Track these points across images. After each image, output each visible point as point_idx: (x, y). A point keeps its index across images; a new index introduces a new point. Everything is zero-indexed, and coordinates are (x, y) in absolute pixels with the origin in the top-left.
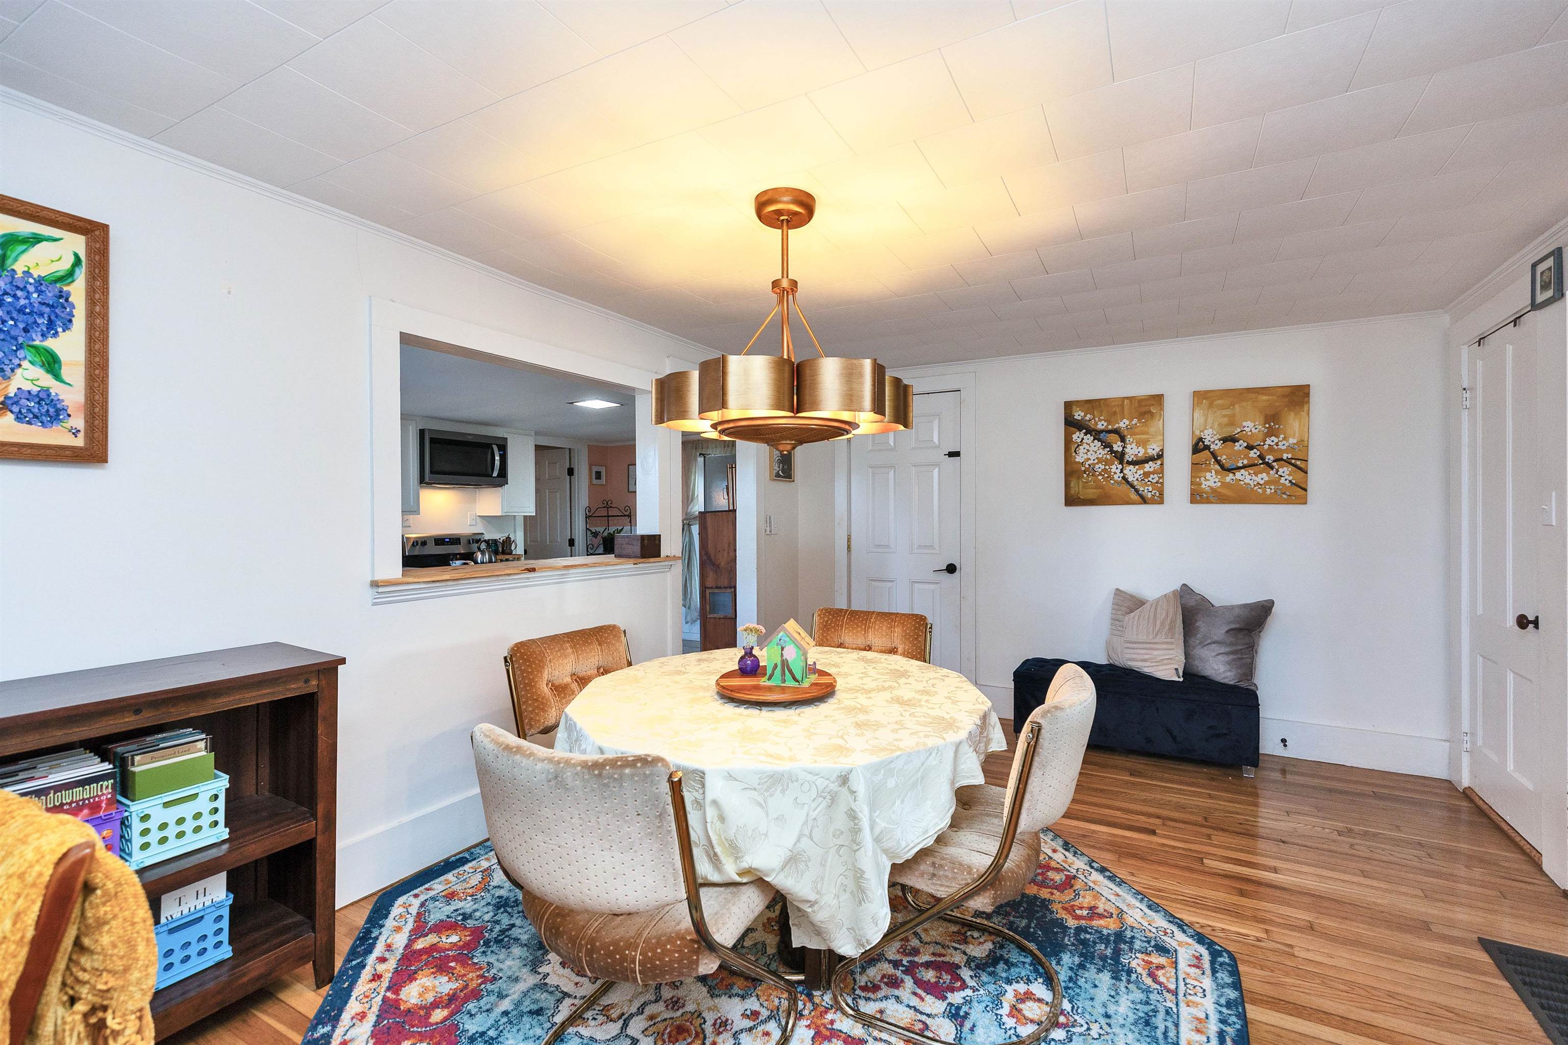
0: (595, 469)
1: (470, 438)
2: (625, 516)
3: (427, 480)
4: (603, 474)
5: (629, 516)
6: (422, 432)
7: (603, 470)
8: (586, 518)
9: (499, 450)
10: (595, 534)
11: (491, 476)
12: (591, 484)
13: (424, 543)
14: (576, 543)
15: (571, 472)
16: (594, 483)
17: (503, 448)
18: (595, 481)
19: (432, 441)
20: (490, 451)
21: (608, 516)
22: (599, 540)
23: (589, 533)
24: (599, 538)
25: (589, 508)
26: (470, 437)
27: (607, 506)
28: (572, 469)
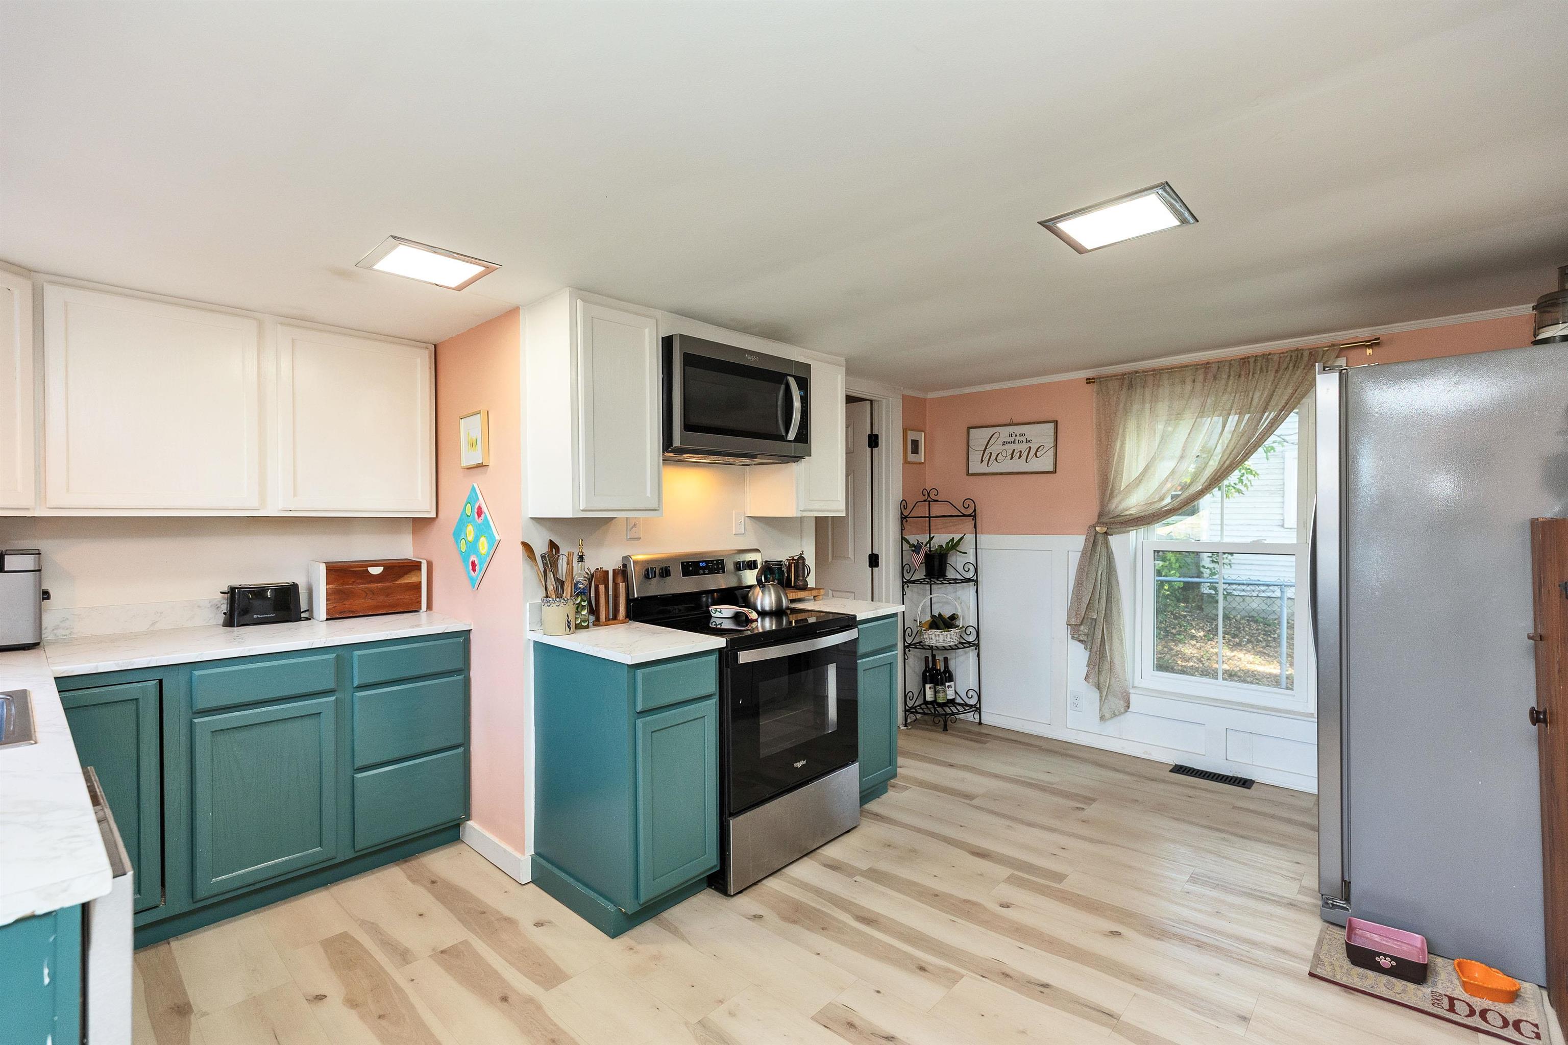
0: (912, 435)
1: (751, 361)
2: (964, 515)
3: (677, 443)
4: (922, 447)
5: (974, 516)
6: (667, 343)
7: (921, 440)
8: (902, 519)
9: (800, 388)
10: (914, 548)
11: (783, 439)
12: (904, 462)
13: (665, 573)
14: (882, 561)
15: (873, 441)
16: (910, 460)
17: (804, 384)
18: (912, 457)
19: (689, 360)
20: (783, 387)
21: (929, 517)
22: (919, 559)
23: (906, 546)
24: (921, 553)
25: (904, 505)
26: (752, 358)
27: (929, 499)
28: (876, 436)
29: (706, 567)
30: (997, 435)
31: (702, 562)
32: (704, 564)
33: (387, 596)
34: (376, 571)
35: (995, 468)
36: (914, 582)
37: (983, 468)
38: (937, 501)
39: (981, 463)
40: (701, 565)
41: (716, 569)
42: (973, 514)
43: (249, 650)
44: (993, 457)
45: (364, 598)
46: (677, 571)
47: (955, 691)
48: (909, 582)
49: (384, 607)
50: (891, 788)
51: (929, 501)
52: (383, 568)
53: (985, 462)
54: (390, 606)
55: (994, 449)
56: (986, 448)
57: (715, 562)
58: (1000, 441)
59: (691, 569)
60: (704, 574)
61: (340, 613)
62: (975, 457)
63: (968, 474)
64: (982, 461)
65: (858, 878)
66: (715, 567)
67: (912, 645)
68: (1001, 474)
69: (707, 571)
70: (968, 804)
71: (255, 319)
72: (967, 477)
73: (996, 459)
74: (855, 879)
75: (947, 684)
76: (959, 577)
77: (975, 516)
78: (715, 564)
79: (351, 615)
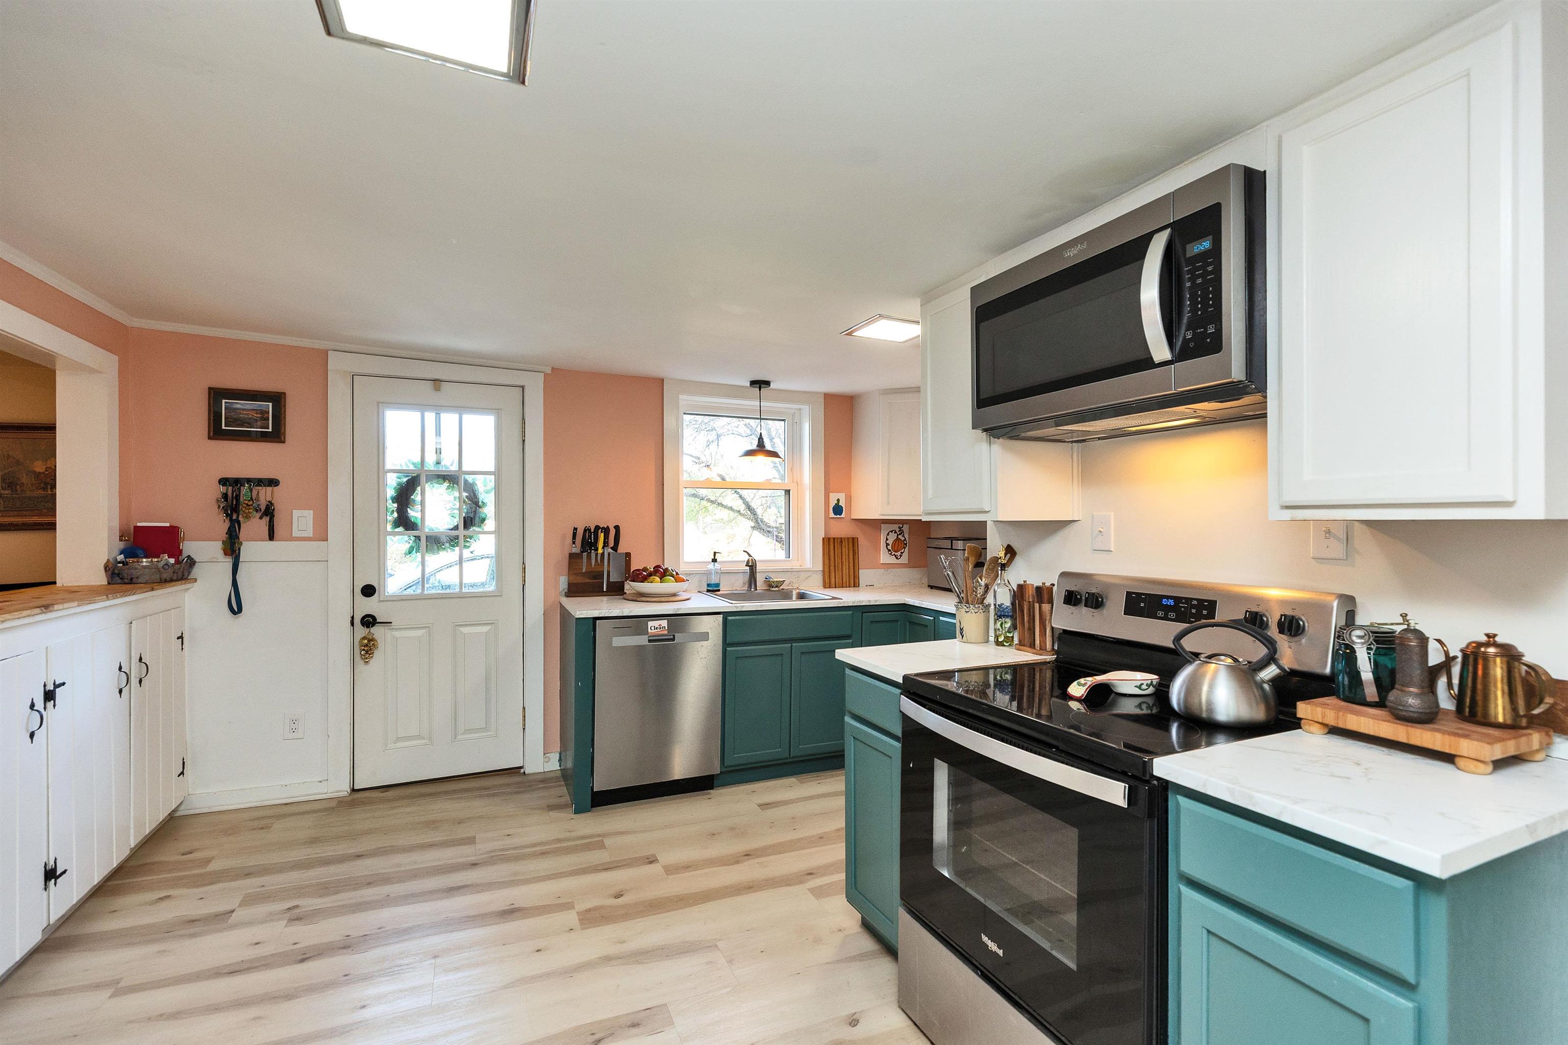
26: (1074, 252)
31: (1168, 597)
32: (1171, 602)
40: (1165, 602)
46: (1116, 603)
57: (1195, 602)
59: (1142, 605)
60: (1165, 618)
66: (1194, 611)
69: (1172, 615)
78: (1193, 606)
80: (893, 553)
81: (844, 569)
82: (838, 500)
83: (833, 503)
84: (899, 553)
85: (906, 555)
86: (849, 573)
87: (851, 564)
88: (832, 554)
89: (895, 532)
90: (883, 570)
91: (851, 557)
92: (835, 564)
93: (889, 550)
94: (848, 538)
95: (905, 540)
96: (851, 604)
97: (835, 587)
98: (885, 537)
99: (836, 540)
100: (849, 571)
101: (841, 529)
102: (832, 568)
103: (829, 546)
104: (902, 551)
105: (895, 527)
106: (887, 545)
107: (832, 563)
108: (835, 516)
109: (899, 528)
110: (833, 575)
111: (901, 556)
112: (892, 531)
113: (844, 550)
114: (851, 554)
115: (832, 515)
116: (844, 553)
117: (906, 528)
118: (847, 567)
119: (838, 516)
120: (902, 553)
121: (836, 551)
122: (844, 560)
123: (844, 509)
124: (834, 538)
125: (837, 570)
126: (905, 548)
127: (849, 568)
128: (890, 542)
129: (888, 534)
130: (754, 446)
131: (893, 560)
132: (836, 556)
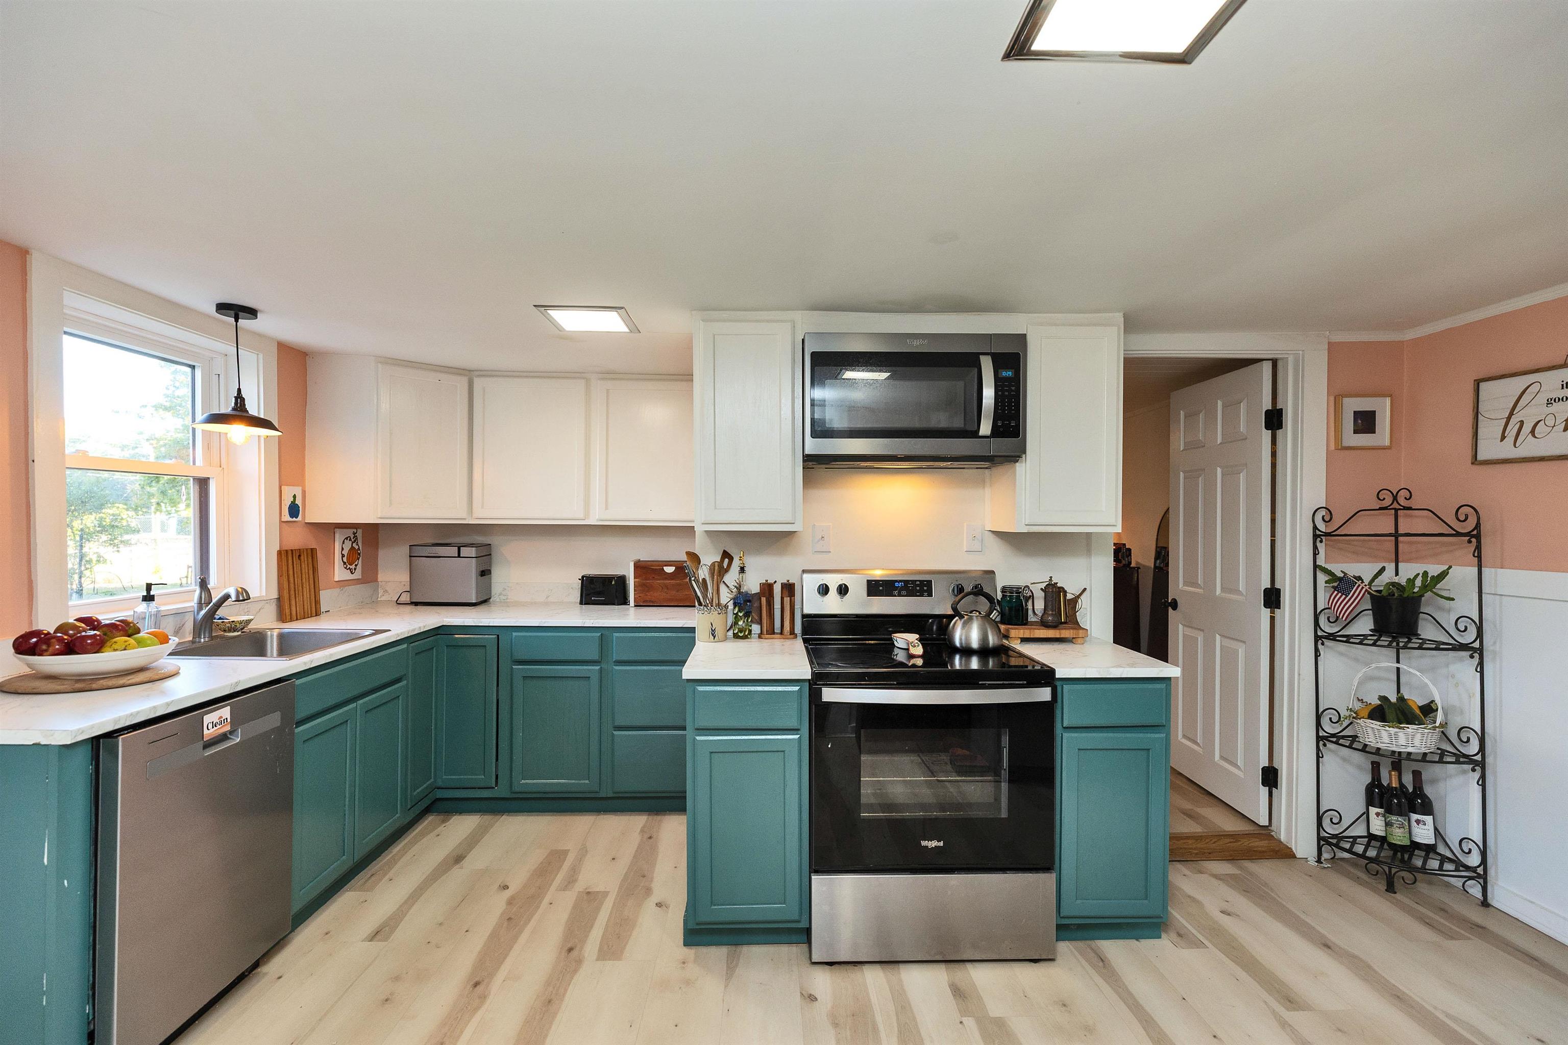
0: (1354, 404)
1: (915, 346)
2: (1458, 534)
3: (807, 451)
4: (1384, 422)
5: (1475, 536)
7: (1384, 409)
8: (1315, 537)
10: (1343, 584)
12: (1338, 448)
14: (1286, 599)
15: (1274, 419)
16: (1346, 443)
18: (1353, 439)
21: (1396, 535)
22: (1358, 602)
23: (1322, 578)
24: (1356, 593)
26: (916, 343)
27: (1395, 505)
28: (1280, 412)
29: (902, 589)
30: (1535, 388)
31: (901, 581)
32: (903, 584)
33: (678, 591)
34: (670, 570)
35: (1529, 447)
36: (1348, 639)
37: (1506, 450)
38: (1410, 508)
39: (1502, 440)
40: (896, 584)
41: (918, 591)
42: (1475, 532)
43: (545, 622)
44: (1527, 428)
45: (661, 592)
47: (1436, 829)
48: (1332, 637)
49: (677, 600)
50: (1173, 935)
51: (1396, 510)
52: (674, 568)
53: (1510, 439)
54: (681, 600)
55: (1528, 414)
56: (1511, 414)
57: (918, 583)
58: (1542, 399)
59: (881, 588)
60: (900, 595)
61: (644, 602)
62: (1489, 431)
63: (1475, 460)
64: (1503, 438)
65: (969, 1022)
66: (918, 588)
67: (1343, 737)
68: (1542, 459)
69: (904, 593)
70: (1274, 1012)
71: (584, 378)
72: (1475, 467)
73: (1533, 432)
74: (964, 1019)
75: (1414, 817)
76: (1444, 638)
77: (1478, 537)
78: (918, 585)
79: (651, 604)
80: (349, 566)
81: (305, 594)
82: (295, 497)
83: (287, 502)
84: (353, 567)
85: (359, 568)
86: (310, 598)
87: (312, 586)
88: (291, 572)
89: (350, 540)
90: (338, 590)
91: (311, 576)
92: (295, 588)
93: (345, 563)
94: (307, 549)
95: (359, 549)
96: (406, 636)
97: (297, 620)
98: (339, 546)
99: (294, 551)
100: (310, 595)
101: (298, 539)
102: (292, 592)
103: (287, 561)
104: (356, 563)
105: (349, 533)
106: (343, 556)
107: (292, 585)
108: (291, 519)
109: (354, 534)
110: (293, 602)
111: (355, 569)
112: (347, 538)
113: (303, 566)
114: (311, 572)
115: (286, 517)
116: (303, 571)
117: (359, 533)
118: (308, 590)
119: (294, 519)
120: (356, 565)
121: (295, 569)
122: (304, 580)
123: (300, 509)
124: (292, 550)
125: (297, 595)
126: (358, 559)
127: (310, 591)
128: (345, 552)
129: (344, 542)
130: (227, 408)
131: (347, 575)
132: (296, 576)
